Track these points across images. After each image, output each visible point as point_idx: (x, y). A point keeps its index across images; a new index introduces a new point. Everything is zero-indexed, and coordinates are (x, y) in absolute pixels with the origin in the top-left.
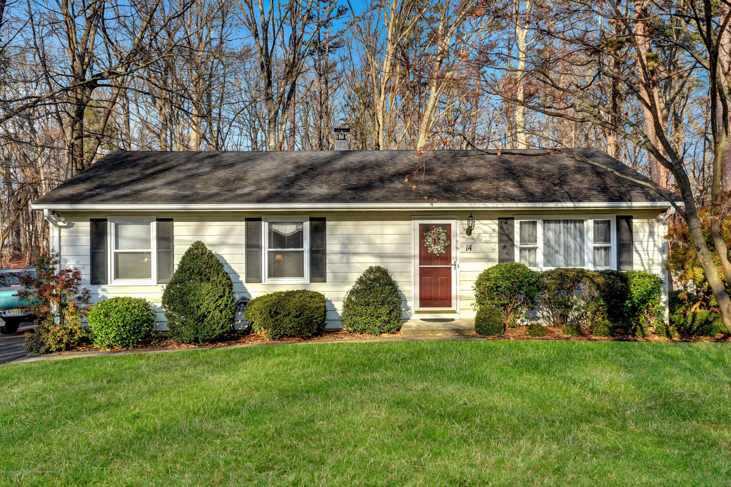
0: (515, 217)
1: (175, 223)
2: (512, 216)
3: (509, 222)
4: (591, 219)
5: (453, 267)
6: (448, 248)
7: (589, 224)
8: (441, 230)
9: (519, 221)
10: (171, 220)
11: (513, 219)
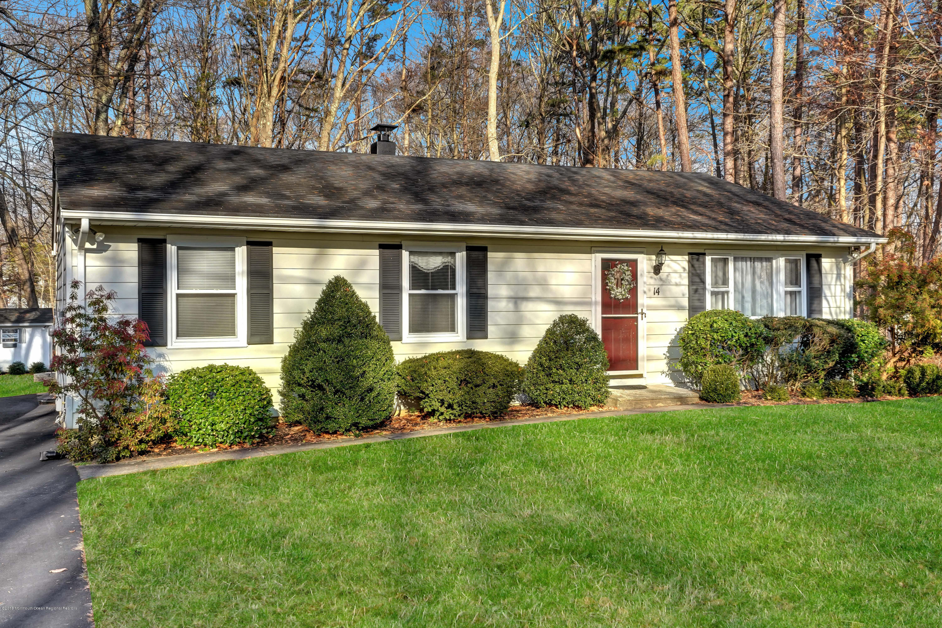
0: (707, 252)
1: (275, 250)
2: (702, 251)
3: (701, 258)
4: (782, 257)
5: (640, 316)
6: (634, 291)
7: (780, 263)
8: (626, 268)
9: (710, 257)
10: (270, 244)
11: (704, 254)
